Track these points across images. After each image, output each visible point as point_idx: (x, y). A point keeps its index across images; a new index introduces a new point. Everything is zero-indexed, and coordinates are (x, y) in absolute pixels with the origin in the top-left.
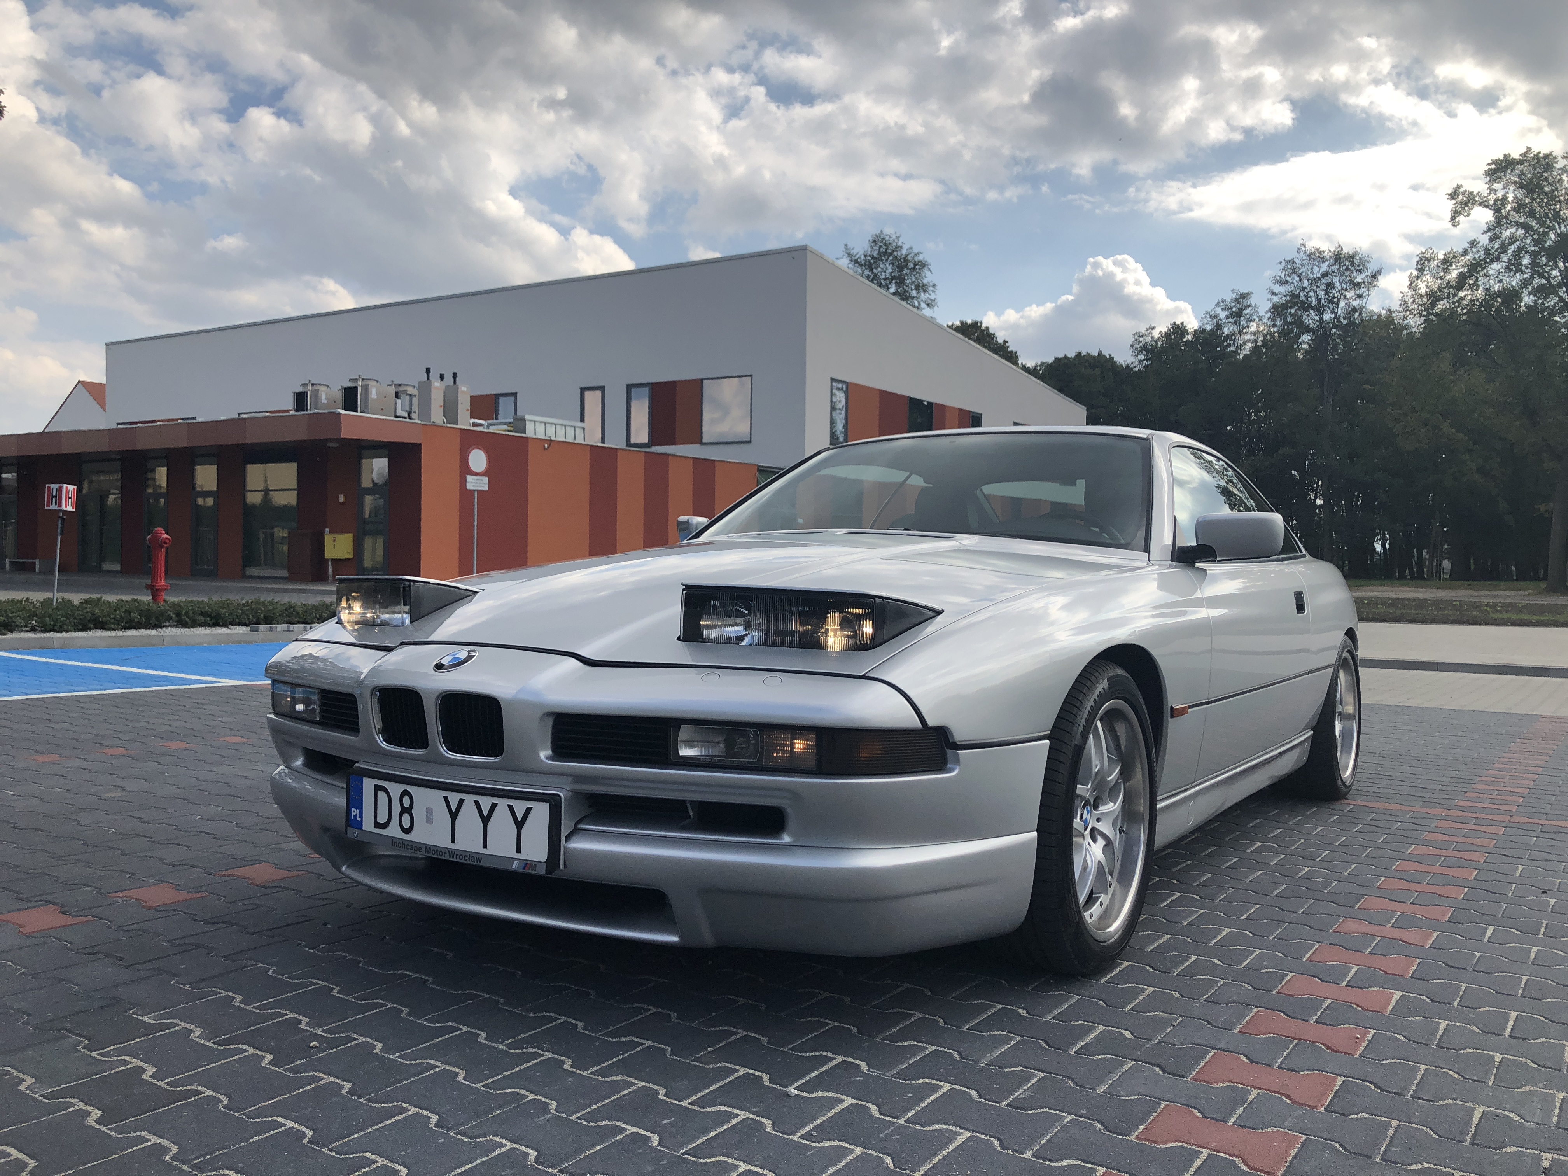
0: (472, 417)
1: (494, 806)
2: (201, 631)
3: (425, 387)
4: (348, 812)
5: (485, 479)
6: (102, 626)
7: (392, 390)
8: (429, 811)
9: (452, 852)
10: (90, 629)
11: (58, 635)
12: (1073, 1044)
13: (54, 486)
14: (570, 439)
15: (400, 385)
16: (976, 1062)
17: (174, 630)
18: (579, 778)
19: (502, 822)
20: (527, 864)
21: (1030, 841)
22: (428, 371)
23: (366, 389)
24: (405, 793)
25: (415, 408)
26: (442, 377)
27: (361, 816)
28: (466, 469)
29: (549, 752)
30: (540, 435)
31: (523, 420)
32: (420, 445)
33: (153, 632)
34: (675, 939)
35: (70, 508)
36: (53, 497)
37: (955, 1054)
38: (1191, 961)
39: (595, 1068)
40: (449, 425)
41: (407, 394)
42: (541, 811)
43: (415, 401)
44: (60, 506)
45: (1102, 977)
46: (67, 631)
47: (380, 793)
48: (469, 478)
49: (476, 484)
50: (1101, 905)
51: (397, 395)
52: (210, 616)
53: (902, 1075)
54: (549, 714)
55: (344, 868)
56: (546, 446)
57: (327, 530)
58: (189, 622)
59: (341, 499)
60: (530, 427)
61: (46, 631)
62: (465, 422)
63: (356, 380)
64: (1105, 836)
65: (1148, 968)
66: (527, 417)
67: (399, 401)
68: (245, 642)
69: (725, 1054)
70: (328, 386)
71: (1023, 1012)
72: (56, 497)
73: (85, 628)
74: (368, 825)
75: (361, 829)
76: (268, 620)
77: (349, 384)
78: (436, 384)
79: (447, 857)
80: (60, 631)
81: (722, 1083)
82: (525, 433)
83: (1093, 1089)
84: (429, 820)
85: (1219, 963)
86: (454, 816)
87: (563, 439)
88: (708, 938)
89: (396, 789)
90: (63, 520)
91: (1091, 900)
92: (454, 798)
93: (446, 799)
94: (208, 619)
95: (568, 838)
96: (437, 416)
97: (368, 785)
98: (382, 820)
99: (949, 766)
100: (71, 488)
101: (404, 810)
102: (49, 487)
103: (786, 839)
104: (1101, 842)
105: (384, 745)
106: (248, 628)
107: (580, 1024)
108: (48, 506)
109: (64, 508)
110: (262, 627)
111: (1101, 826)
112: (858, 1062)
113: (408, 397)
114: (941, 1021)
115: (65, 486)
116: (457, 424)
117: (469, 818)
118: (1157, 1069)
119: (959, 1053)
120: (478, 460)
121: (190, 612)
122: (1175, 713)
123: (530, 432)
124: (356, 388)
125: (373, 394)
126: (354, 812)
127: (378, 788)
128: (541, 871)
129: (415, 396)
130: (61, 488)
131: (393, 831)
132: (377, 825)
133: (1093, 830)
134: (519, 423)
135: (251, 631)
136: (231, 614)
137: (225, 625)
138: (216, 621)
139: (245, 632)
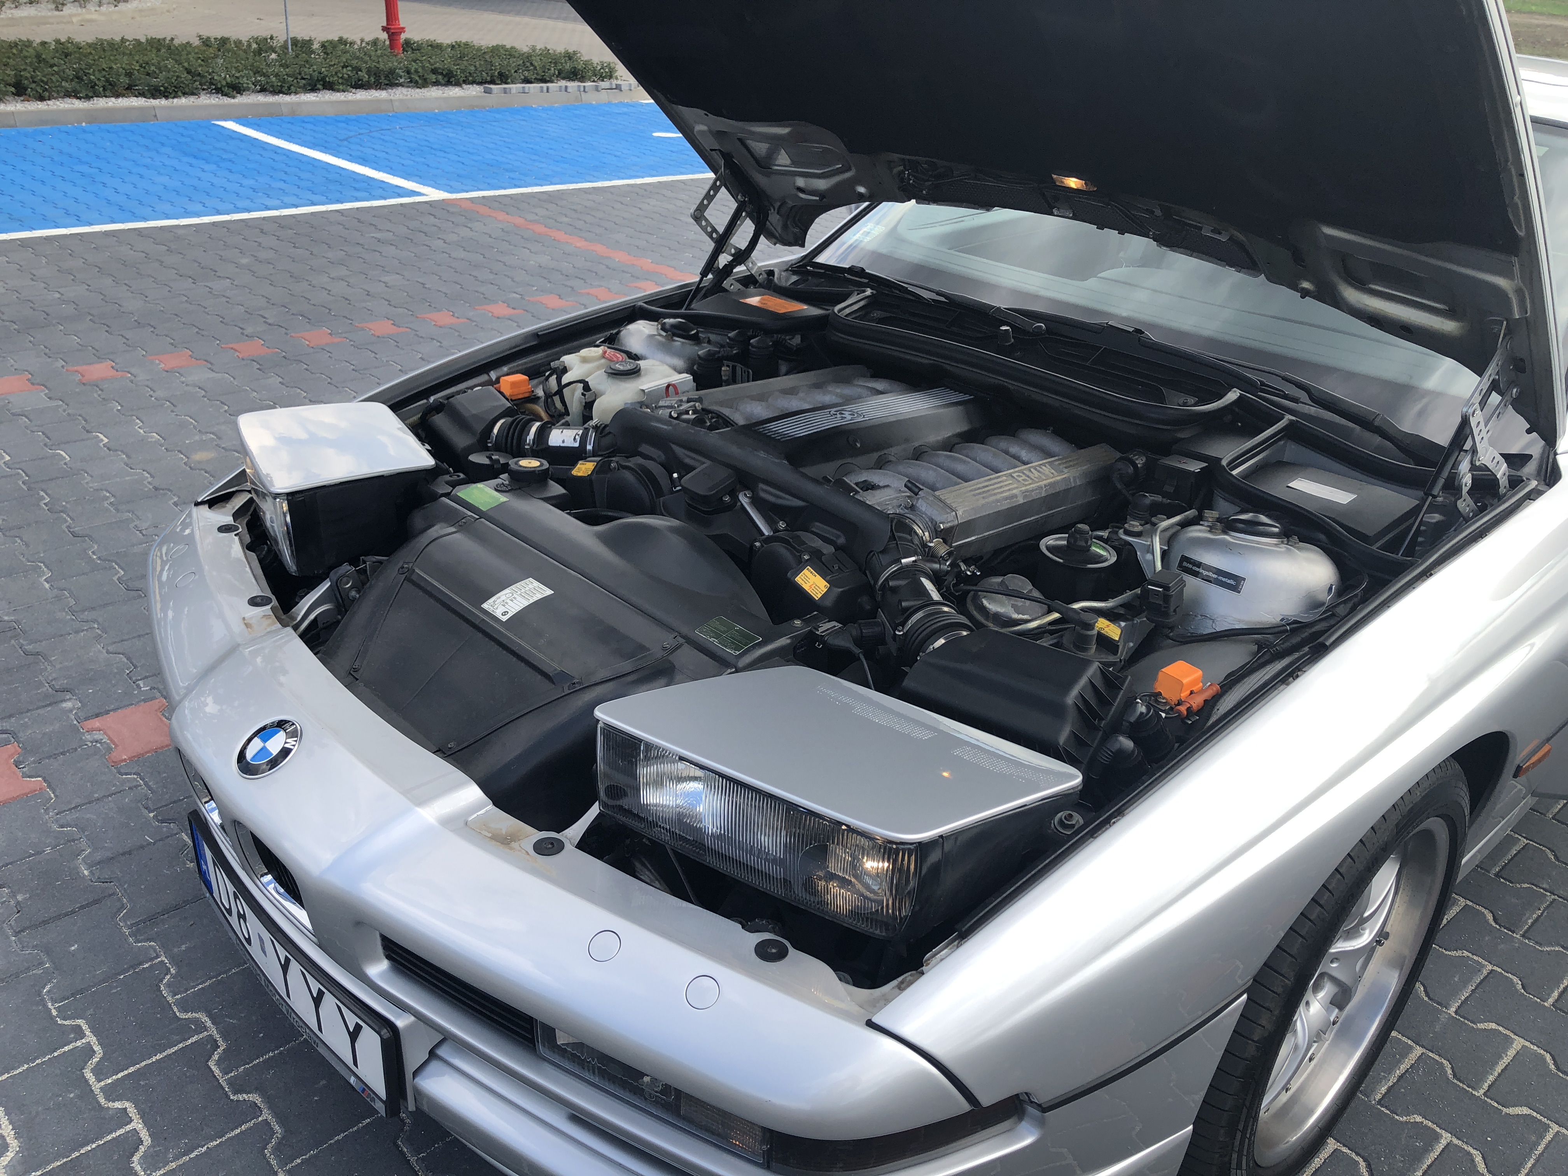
2: (434, 93)
6: (330, 86)
10: (319, 90)
11: (287, 98)
17: (404, 90)
46: (296, 93)
52: (442, 74)
58: (421, 81)
61: (275, 93)
68: (478, 107)
73: (314, 89)
76: (503, 78)
80: (288, 93)
94: (441, 77)
106: (481, 88)
110: (496, 88)
121: (420, 70)
135: (484, 92)
136: (463, 71)
137: (458, 84)
138: (449, 79)
139: (480, 94)
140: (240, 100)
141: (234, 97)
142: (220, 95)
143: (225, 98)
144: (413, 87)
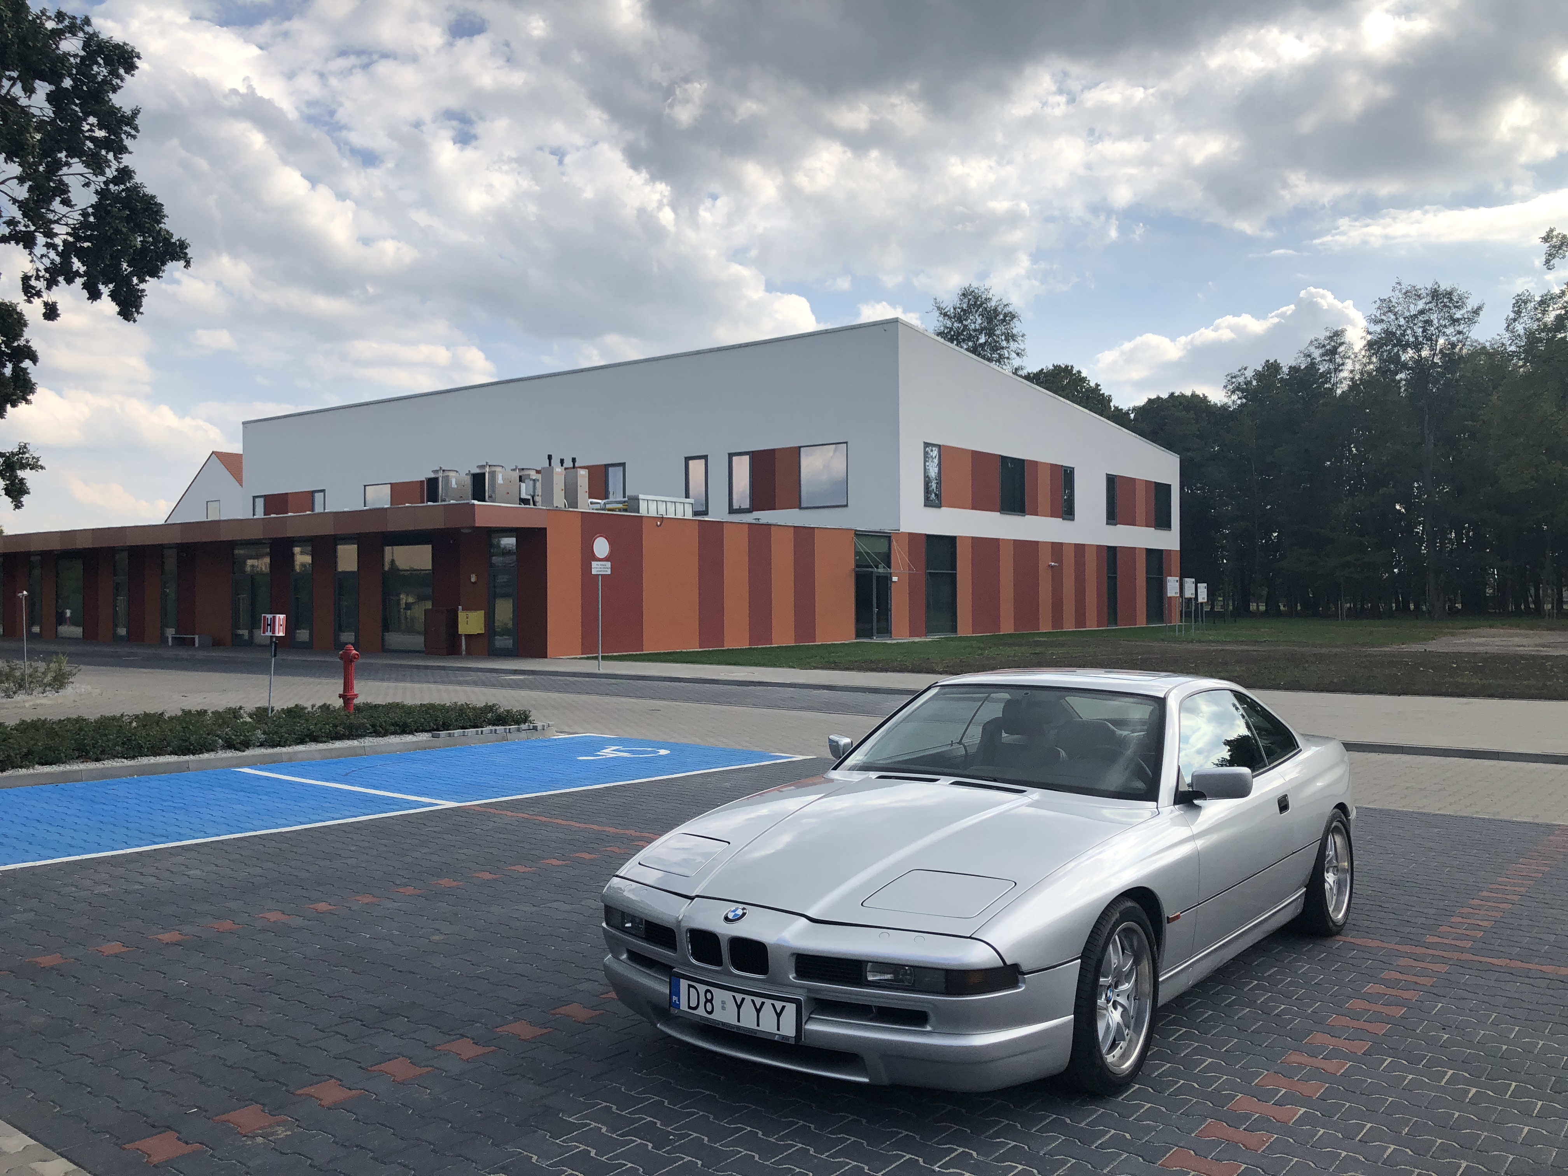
0: (590, 498)
1: (763, 1003)
2: (393, 740)
3: (546, 473)
4: (671, 998)
5: (608, 564)
6: (315, 739)
7: (517, 474)
8: (723, 1002)
9: (739, 1027)
10: (306, 742)
11: (284, 750)
12: (1093, 1143)
13: (269, 616)
14: (679, 516)
15: (523, 469)
16: (1038, 1152)
17: (371, 739)
18: (809, 989)
19: (768, 1013)
20: (783, 1037)
21: (1069, 1021)
22: (550, 457)
23: (493, 475)
24: (707, 991)
25: (539, 491)
26: (562, 462)
27: (679, 1001)
28: (589, 556)
29: (794, 975)
30: (653, 513)
31: (636, 499)
32: (546, 528)
33: (355, 743)
34: (866, 1080)
35: (281, 634)
36: (268, 625)
37: (1026, 1147)
38: (1179, 1084)
39: (827, 1154)
40: (571, 509)
41: (531, 480)
42: (791, 1008)
43: (539, 485)
44: (274, 632)
45: (1120, 1096)
46: (290, 746)
47: (691, 989)
48: (594, 564)
49: (600, 568)
50: (1121, 1048)
51: (521, 479)
52: (398, 725)
53: (996, 1160)
54: (793, 954)
55: (658, 1025)
56: (659, 523)
57: (460, 607)
58: (383, 732)
59: (473, 579)
60: (643, 506)
61: (274, 746)
62: (587, 504)
63: (483, 467)
64: (1122, 1006)
65: (1150, 1089)
66: (641, 496)
67: (523, 485)
68: (429, 748)
69: (897, 1146)
70: (457, 472)
71: (1068, 1121)
72: (270, 625)
73: (302, 742)
74: (684, 1006)
75: (679, 1008)
76: (446, 727)
77: (477, 471)
78: (558, 469)
79: (735, 1030)
80: (284, 746)
81: (898, 1163)
82: (639, 513)
83: (1102, 1170)
84: (723, 1008)
85: (1197, 1086)
86: (739, 1007)
87: (673, 516)
88: (885, 1080)
89: (702, 988)
90: (276, 643)
91: (1113, 1046)
92: (739, 997)
93: (734, 997)
94: (397, 728)
95: (805, 1024)
96: (559, 500)
97: (684, 983)
98: (693, 1005)
99: (1020, 984)
100: (282, 616)
101: (707, 1001)
102: (265, 617)
103: (929, 1028)
104: (1120, 1009)
105: (694, 961)
106: (430, 735)
107: (812, 1126)
108: (264, 633)
109: (277, 635)
110: (443, 733)
111: (1119, 999)
112: (971, 1151)
113: (531, 482)
114: (1019, 1125)
115: (278, 616)
116: (577, 508)
117: (748, 1010)
118: (1140, 1159)
119: (1029, 1148)
120: (601, 547)
121: (384, 724)
122: (1169, 920)
123: (643, 511)
124: (484, 474)
125: (500, 480)
126: (675, 998)
127: (690, 986)
128: (792, 1042)
129: (538, 480)
130: (274, 617)
131: (701, 1012)
132: (690, 1007)
133: (1115, 1002)
134: (633, 503)
135: (433, 737)
136: (415, 722)
137: (411, 733)
138: (404, 729)
139: (429, 739)
140: (247, 753)
141: (244, 751)
142: (233, 750)
143: (237, 752)
144: (376, 737)
